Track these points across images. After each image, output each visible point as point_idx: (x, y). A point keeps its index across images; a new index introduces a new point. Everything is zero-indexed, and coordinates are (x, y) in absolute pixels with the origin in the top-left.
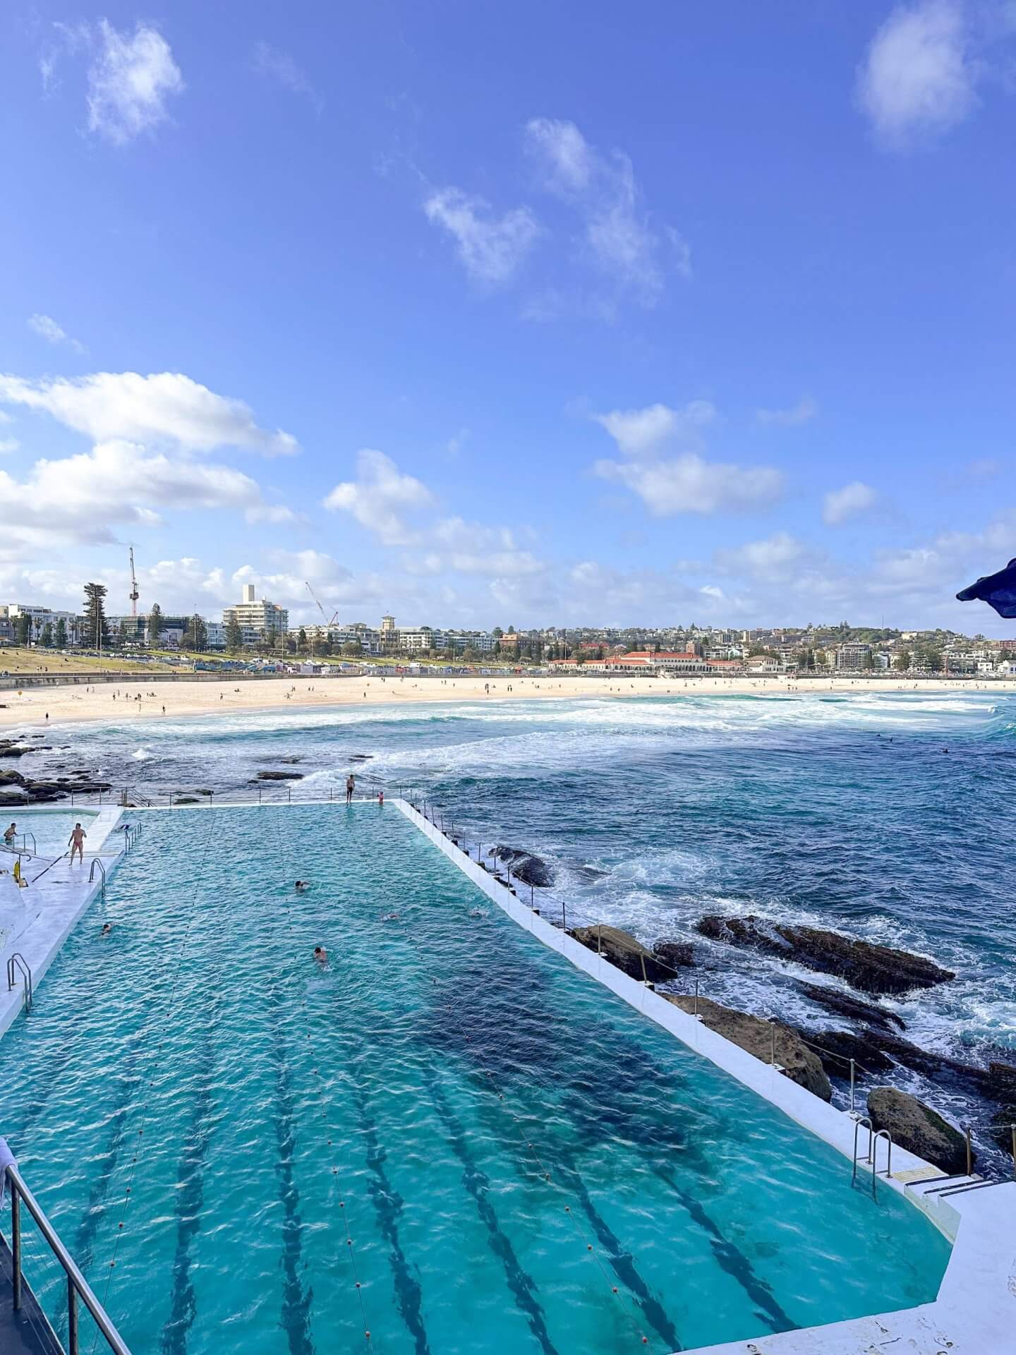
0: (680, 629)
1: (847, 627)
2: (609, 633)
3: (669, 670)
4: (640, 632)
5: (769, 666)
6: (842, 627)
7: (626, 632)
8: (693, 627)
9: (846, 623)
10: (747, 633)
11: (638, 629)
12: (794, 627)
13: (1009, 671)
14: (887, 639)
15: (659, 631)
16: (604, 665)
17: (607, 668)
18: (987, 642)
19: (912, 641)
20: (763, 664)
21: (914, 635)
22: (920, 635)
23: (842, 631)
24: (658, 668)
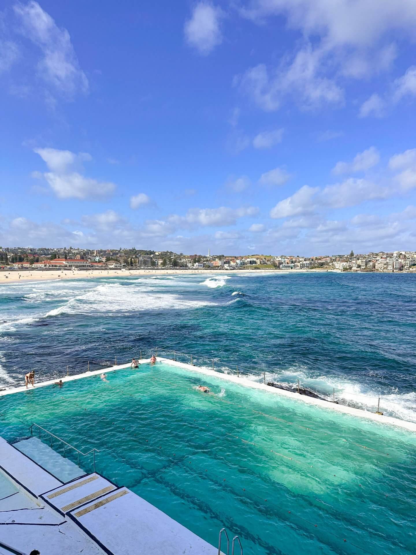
0: (65, 249)
1: (135, 250)
2: (31, 250)
3: (77, 267)
4: (46, 250)
5: (116, 265)
6: (133, 249)
7: (39, 250)
8: (71, 248)
9: (134, 248)
10: (96, 251)
11: (45, 248)
12: (115, 249)
13: (198, 266)
14: (151, 255)
15: (55, 250)
16: (44, 265)
17: (45, 266)
18: (184, 256)
19: (159, 256)
20: (114, 264)
21: (160, 253)
22: (162, 253)
23: (133, 251)
24: (70, 266)
